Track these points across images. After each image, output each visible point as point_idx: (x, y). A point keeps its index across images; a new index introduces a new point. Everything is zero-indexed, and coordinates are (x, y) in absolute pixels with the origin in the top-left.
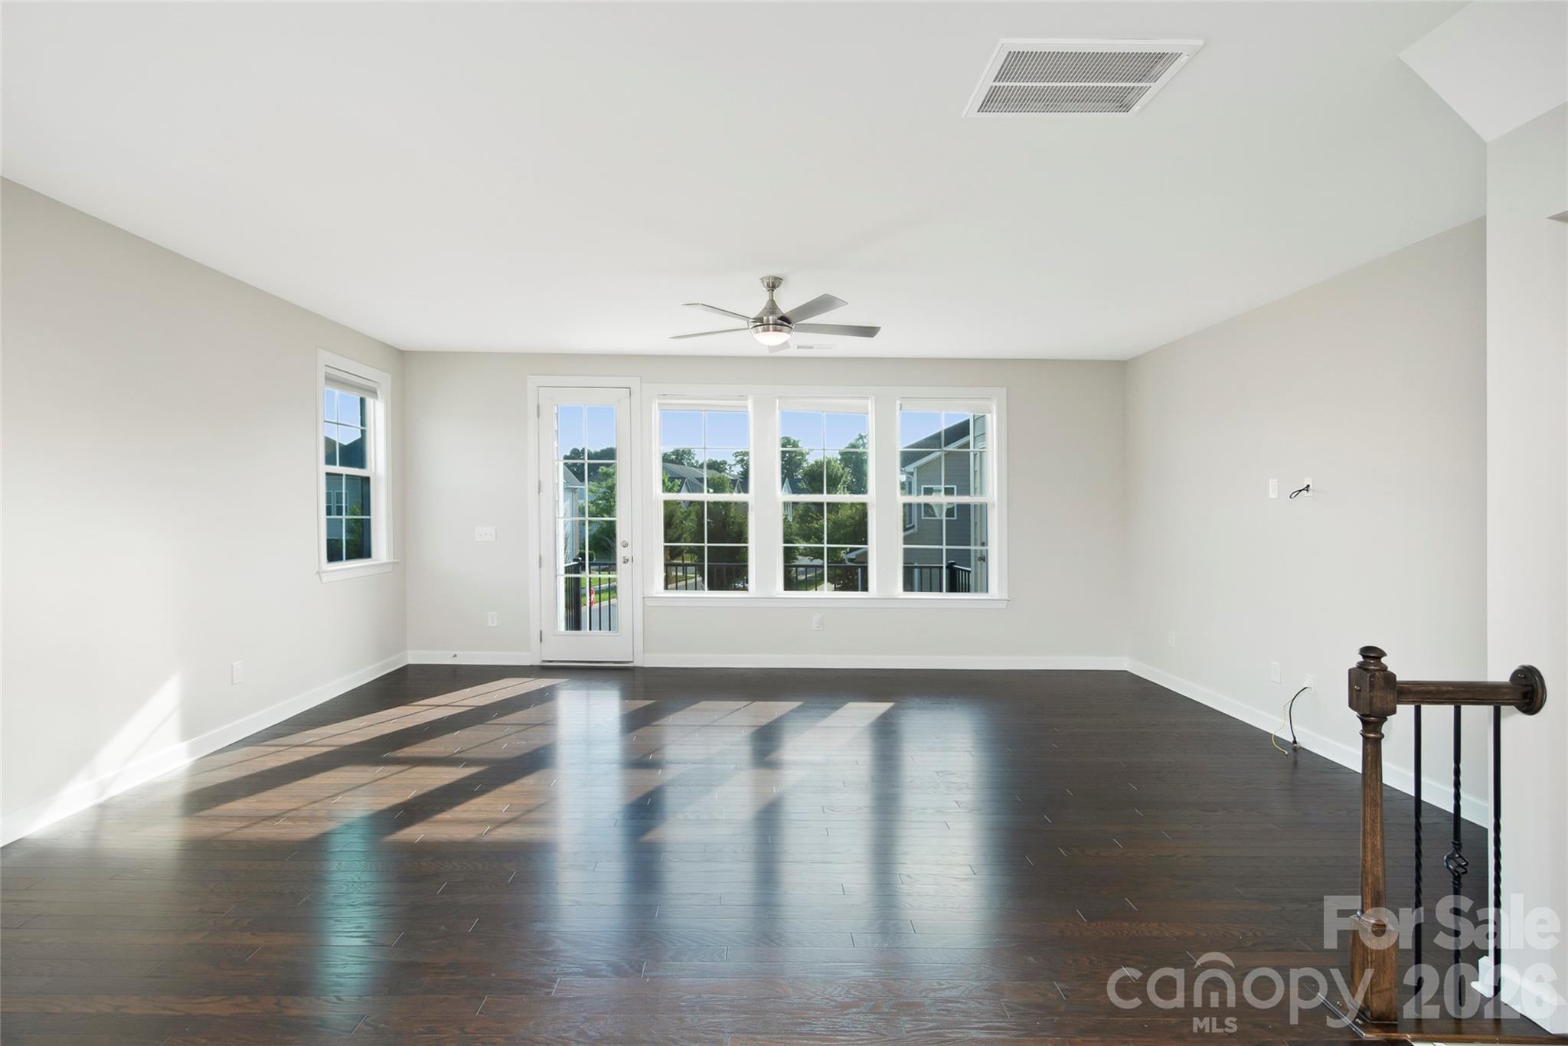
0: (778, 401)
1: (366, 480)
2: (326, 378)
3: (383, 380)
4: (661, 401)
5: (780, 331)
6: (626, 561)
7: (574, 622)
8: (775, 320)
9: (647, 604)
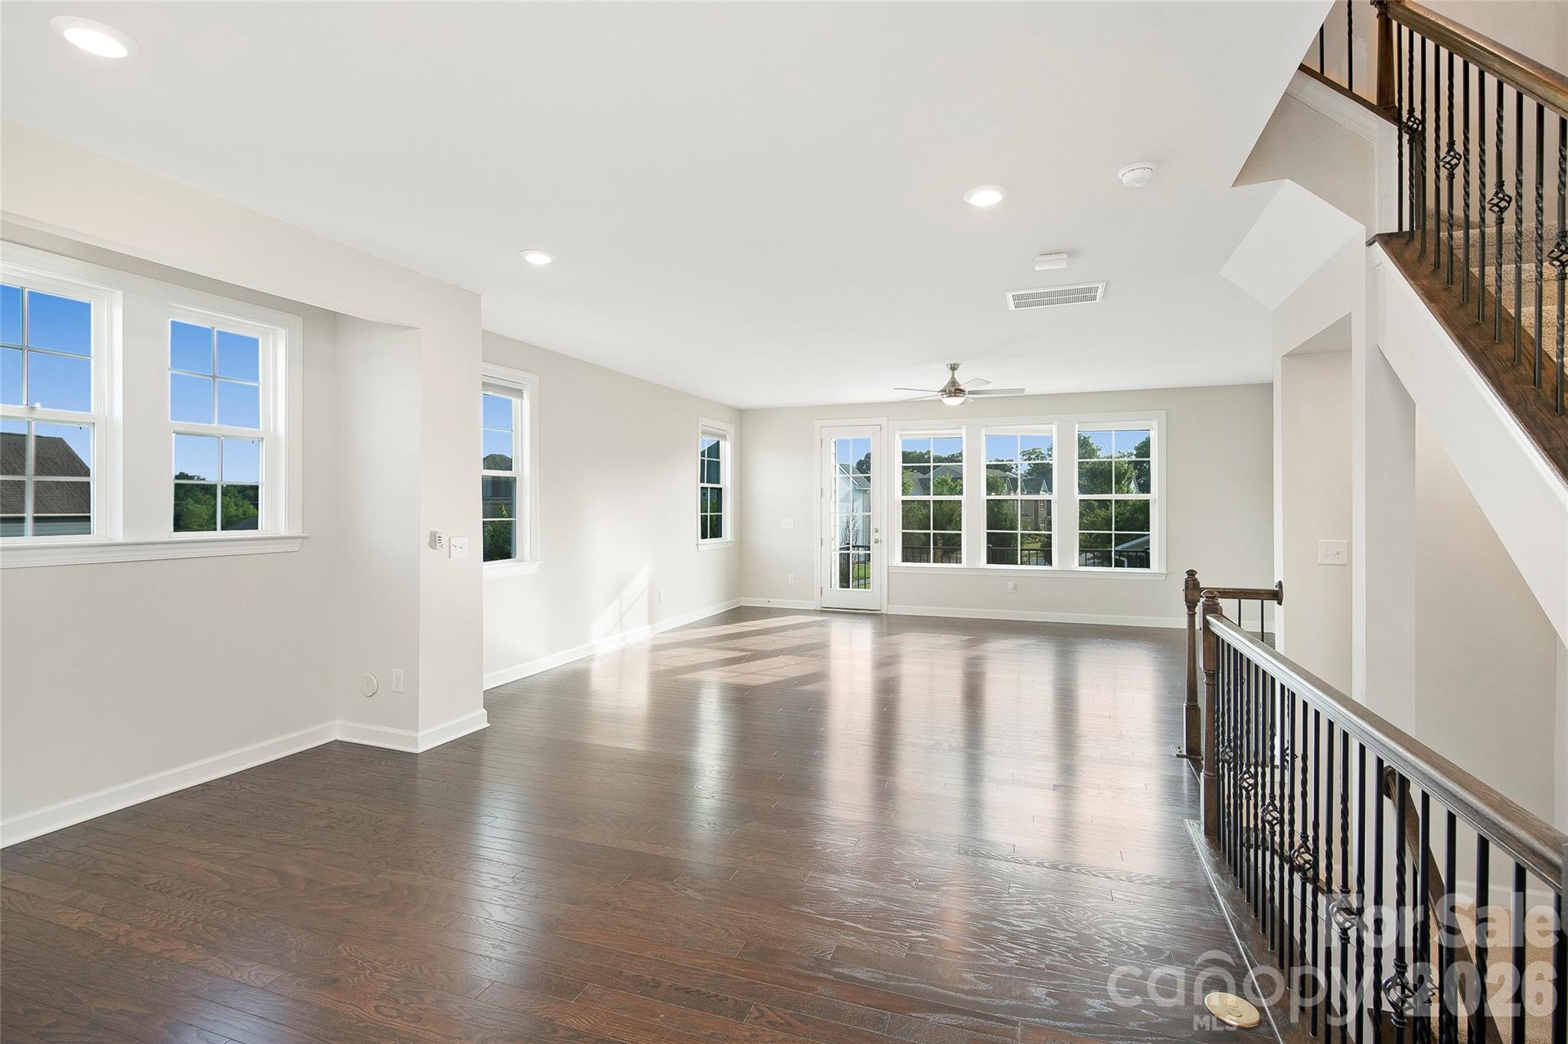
0: (984, 429)
1: (720, 490)
2: (702, 433)
3: (729, 429)
4: (902, 433)
5: (958, 396)
6: (876, 542)
7: (845, 582)
8: (955, 390)
9: (890, 571)
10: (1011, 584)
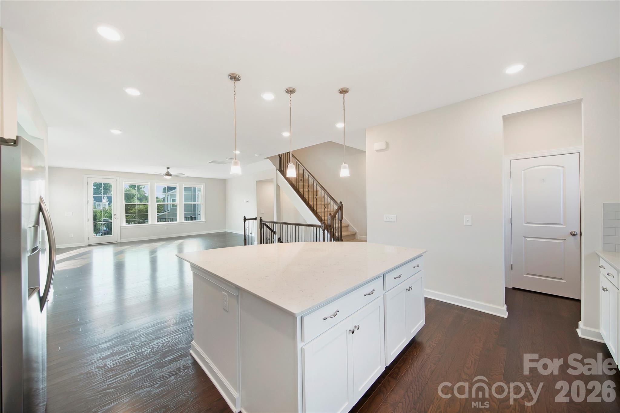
0: (156, 183)
4: (125, 182)
5: (170, 176)
6: (115, 219)
8: (168, 174)
9: (122, 228)
10: (165, 228)
